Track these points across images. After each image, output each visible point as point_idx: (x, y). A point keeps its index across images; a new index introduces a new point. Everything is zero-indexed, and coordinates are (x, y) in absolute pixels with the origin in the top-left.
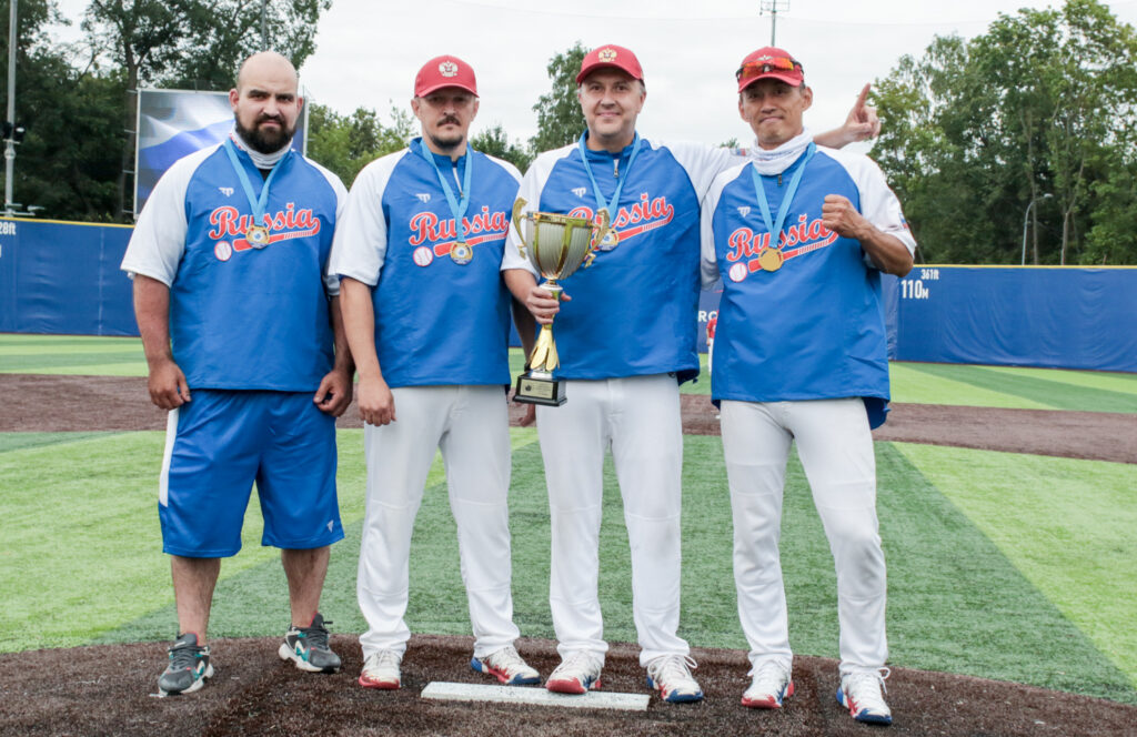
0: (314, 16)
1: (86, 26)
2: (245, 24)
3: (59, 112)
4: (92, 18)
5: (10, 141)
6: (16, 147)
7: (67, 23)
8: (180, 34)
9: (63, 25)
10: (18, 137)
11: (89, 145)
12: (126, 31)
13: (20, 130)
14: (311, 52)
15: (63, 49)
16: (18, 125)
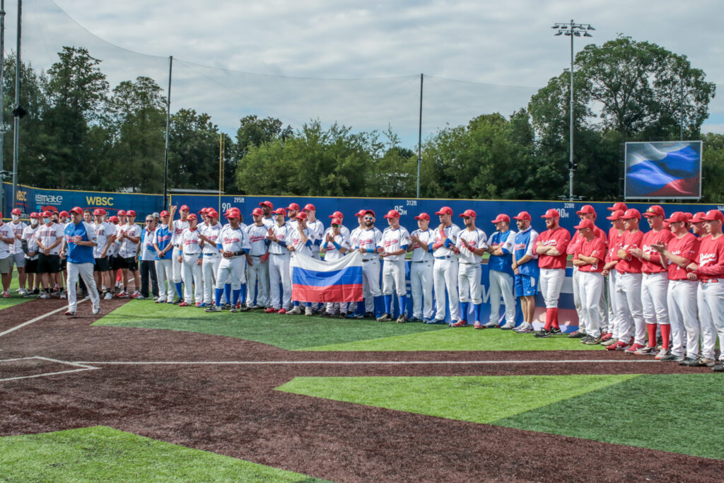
0: (707, 101)
1: (603, 116)
2: (674, 109)
3: (592, 154)
4: (605, 112)
5: (571, 170)
6: (574, 172)
7: (595, 116)
8: (645, 115)
9: (593, 118)
10: (575, 168)
11: (606, 167)
12: (620, 117)
13: (575, 165)
14: (707, 117)
15: (593, 127)
16: (575, 163)
